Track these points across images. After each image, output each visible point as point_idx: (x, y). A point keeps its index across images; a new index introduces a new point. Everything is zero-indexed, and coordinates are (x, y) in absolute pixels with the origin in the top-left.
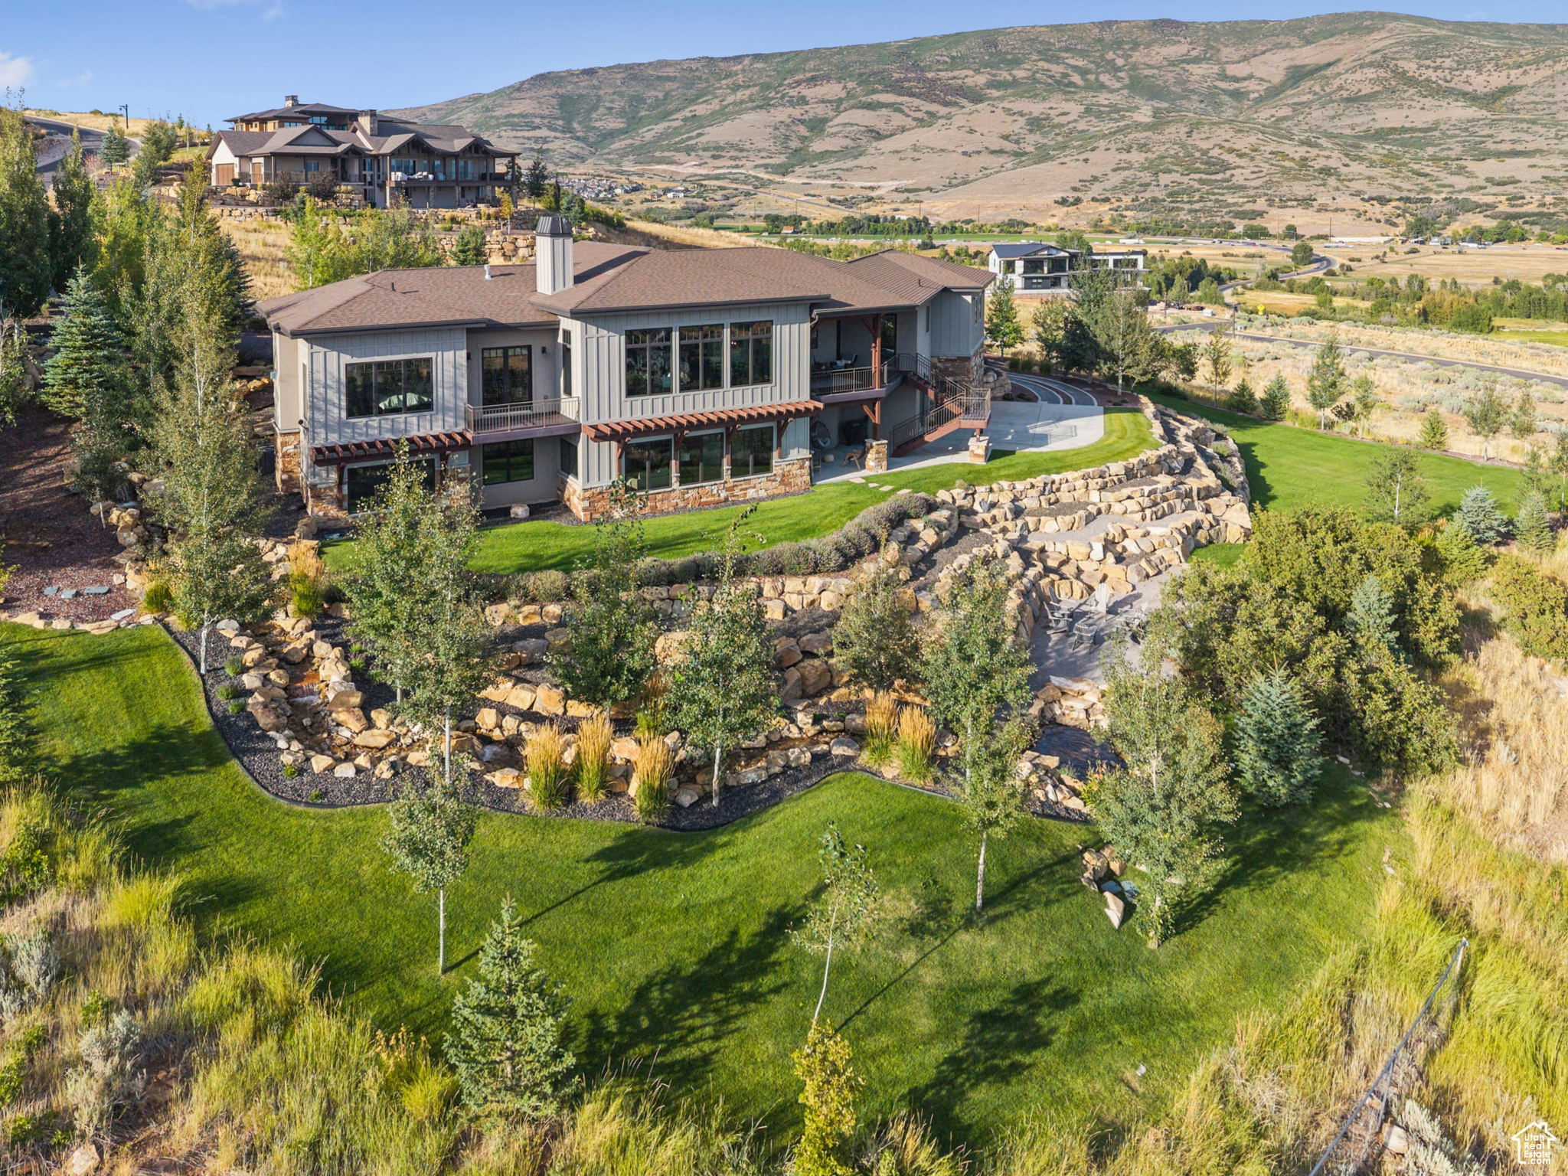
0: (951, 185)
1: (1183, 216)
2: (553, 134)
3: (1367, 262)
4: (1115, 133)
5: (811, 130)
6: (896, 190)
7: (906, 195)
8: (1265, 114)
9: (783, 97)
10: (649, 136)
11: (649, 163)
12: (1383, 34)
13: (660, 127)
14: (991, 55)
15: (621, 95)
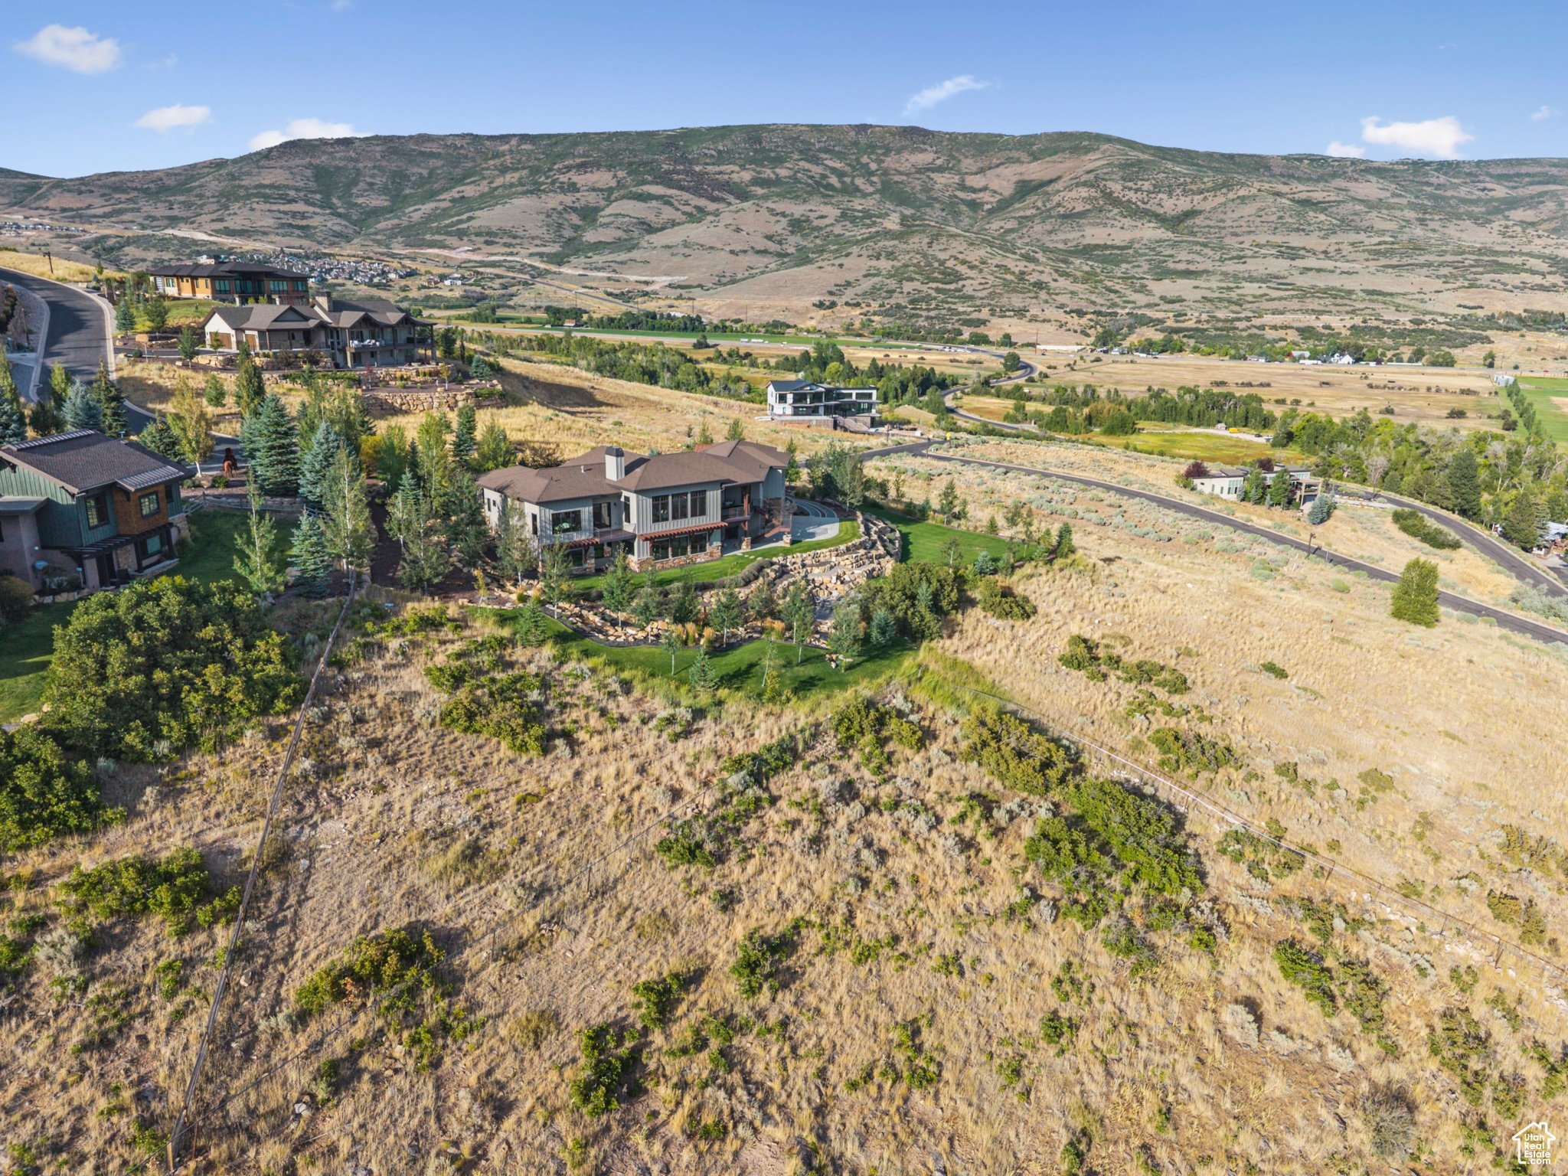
0: (720, 284)
1: (921, 322)
2: (311, 209)
3: (1062, 369)
4: (866, 240)
5: (584, 218)
6: (670, 286)
7: (679, 291)
8: (995, 225)
9: (553, 182)
10: (416, 217)
11: (420, 246)
12: (1097, 155)
13: (428, 207)
14: (756, 151)
15: (381, 169)
